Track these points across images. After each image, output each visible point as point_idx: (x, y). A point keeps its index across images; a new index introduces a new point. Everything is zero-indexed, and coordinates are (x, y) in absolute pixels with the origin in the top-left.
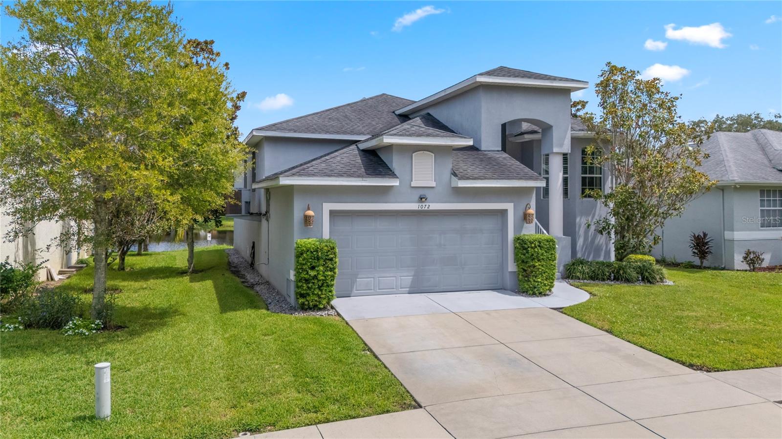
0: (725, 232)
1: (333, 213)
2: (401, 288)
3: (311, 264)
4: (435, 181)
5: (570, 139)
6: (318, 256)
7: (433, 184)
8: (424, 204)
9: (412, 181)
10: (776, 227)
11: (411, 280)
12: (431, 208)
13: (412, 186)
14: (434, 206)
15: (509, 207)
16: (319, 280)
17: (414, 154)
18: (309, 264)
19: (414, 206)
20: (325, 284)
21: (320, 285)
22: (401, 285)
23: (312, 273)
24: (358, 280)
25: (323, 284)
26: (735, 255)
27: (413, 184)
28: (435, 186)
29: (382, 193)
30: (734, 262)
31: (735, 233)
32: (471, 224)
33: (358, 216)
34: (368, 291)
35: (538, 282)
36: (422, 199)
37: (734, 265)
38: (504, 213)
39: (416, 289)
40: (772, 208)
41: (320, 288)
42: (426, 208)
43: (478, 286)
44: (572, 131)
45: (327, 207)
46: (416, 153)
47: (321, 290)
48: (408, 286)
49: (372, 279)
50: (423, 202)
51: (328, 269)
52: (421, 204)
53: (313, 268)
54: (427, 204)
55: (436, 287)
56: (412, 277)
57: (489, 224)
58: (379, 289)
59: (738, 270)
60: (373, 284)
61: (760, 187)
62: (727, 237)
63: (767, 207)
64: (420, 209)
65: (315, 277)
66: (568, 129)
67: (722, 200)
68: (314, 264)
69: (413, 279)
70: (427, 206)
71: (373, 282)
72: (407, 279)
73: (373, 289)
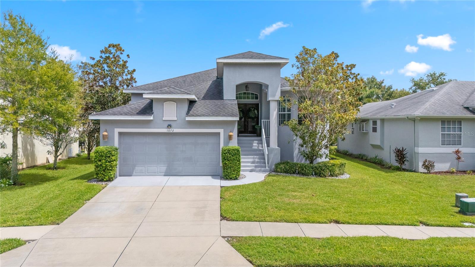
0: (415, 148)
1: (120, 134)
2: (160, 173)
3: (99, 159)
4: (176, 117)
5: (280, 92)
6: (102, 154)
7: (176, 119)
8: (170, 129)
9: (163, 117)
10: (456, 145)
11: (165, 169)
12: (174, 131)
13: (163, 120)
14: (176, 130)
15: (221, 131)
16: (103, 167)
17: (164, 103)
18: (98, 159)
19: (165, 130)
20: (106, 169)
21: (104, 169)
22: (160, 171)
23: (99, 163)
24: (136, 168)
25: (105, 169)
26: (419, 163)
27: (164, 119)
28: (176, 120)
29: (147, 123)
30: (419, 167)
31: (419, 148)
32: (201, 140)
33: (136, 135)
34: (142, 174)
35: (229, 172)
36: (169, 126)
37: (419, 169)
38: (219, 134)
39: (168, 174)
40: (451, 133)
41: (104, 171)
42: (172, 131)
43: (205, 173)
44: (281, 87)
45: (117, 130)
46: (167, 102)
47: (105, 172)
48: (164, 172)
49: (144, 168)
50: (169, 128)
51: (107, 161)
52: (169, 129)
53: (100, 161)
54: (172, 129)
55: (180, 173)
56: (166, 168)
57: (211, 140)
58: (148, 173)
59: (421, 173)
60: (144, 170)
61: (441, 119)
62: (416, 151)
63: (447, 132)
64: (168, 132)
65: (101, 165)
66: (279, 87)
67: (413, 127)
68: (100, 159)
69: (167, 168)
70: (172, 130)
71: (144, 169)
72: (164, 168)
73: (144, 172)
